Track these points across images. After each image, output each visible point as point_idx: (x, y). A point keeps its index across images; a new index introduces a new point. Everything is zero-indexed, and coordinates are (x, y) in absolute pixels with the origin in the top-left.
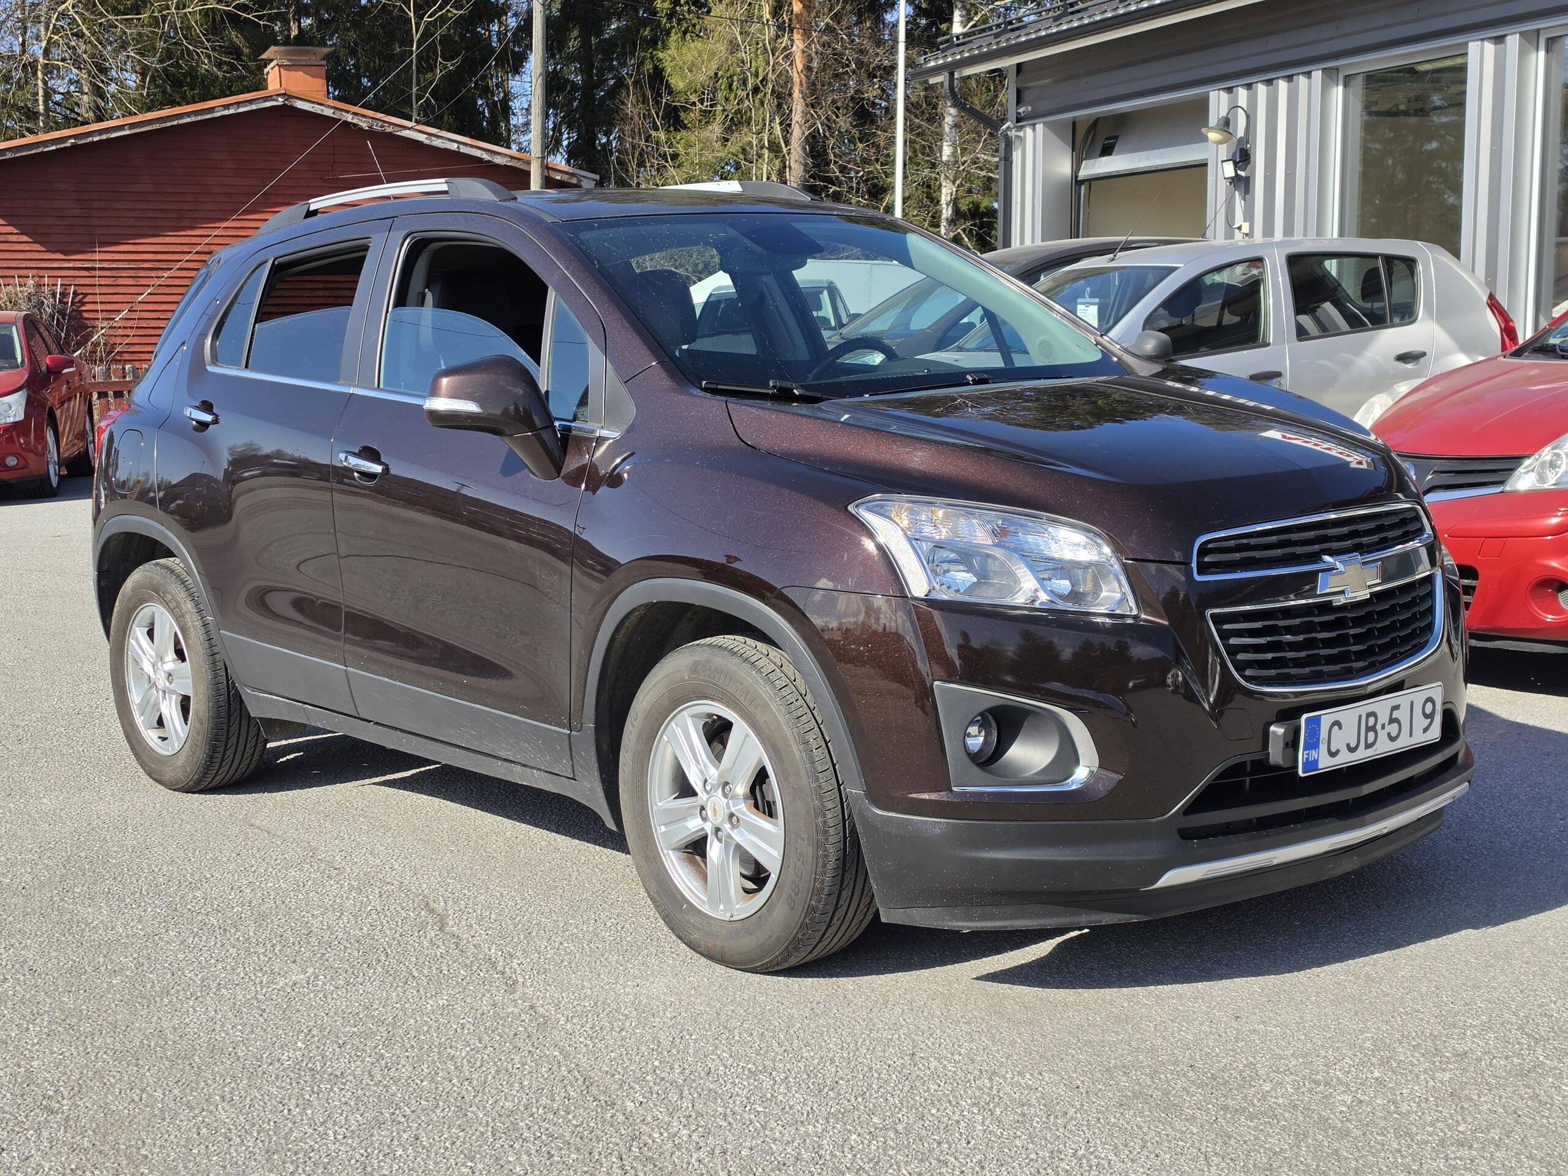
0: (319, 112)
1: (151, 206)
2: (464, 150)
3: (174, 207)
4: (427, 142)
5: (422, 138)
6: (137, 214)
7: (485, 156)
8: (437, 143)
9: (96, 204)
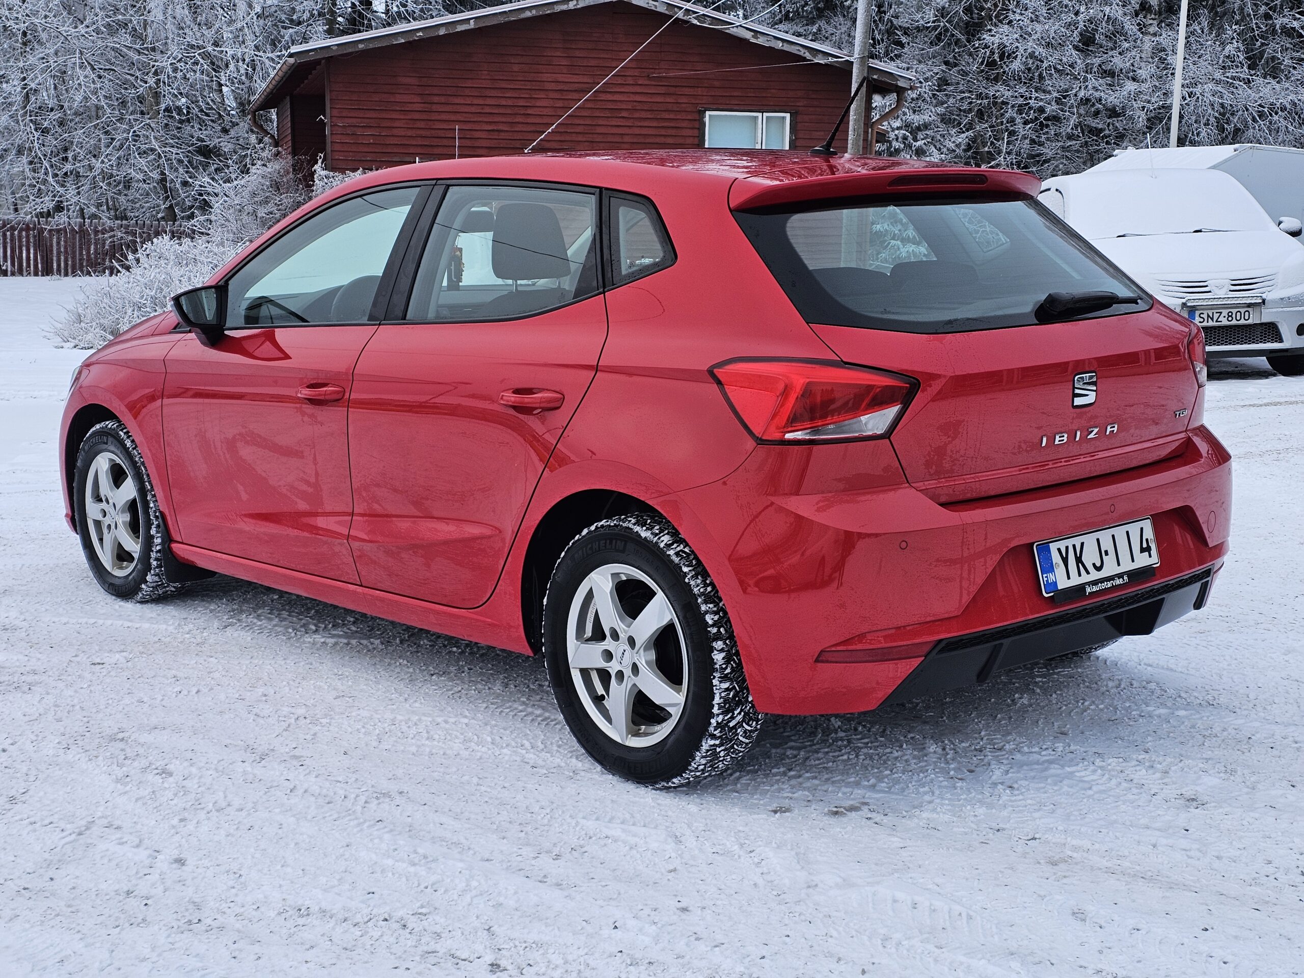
0: (653, 8)
1: (489, 101)
2: (787, 48)
3: (510, 102)
4: (753, 40)
5: (748, 35)
6: (473, 109)
7: (808, 55)
8: (761, 41)
9: (436, 99)
